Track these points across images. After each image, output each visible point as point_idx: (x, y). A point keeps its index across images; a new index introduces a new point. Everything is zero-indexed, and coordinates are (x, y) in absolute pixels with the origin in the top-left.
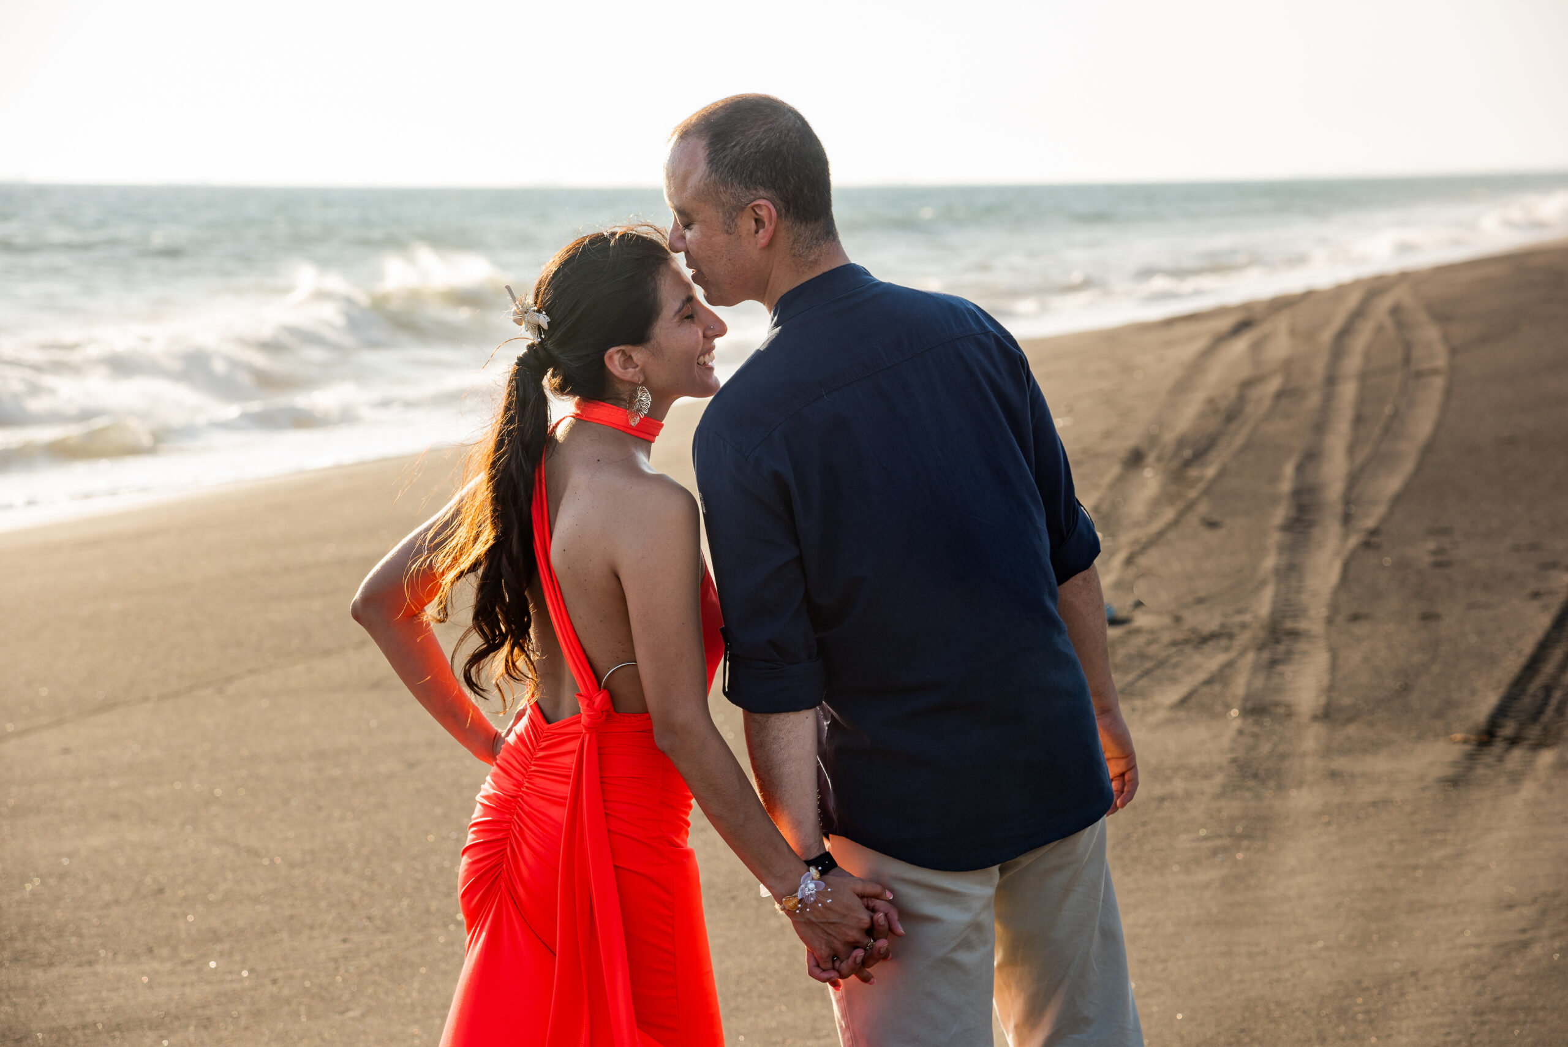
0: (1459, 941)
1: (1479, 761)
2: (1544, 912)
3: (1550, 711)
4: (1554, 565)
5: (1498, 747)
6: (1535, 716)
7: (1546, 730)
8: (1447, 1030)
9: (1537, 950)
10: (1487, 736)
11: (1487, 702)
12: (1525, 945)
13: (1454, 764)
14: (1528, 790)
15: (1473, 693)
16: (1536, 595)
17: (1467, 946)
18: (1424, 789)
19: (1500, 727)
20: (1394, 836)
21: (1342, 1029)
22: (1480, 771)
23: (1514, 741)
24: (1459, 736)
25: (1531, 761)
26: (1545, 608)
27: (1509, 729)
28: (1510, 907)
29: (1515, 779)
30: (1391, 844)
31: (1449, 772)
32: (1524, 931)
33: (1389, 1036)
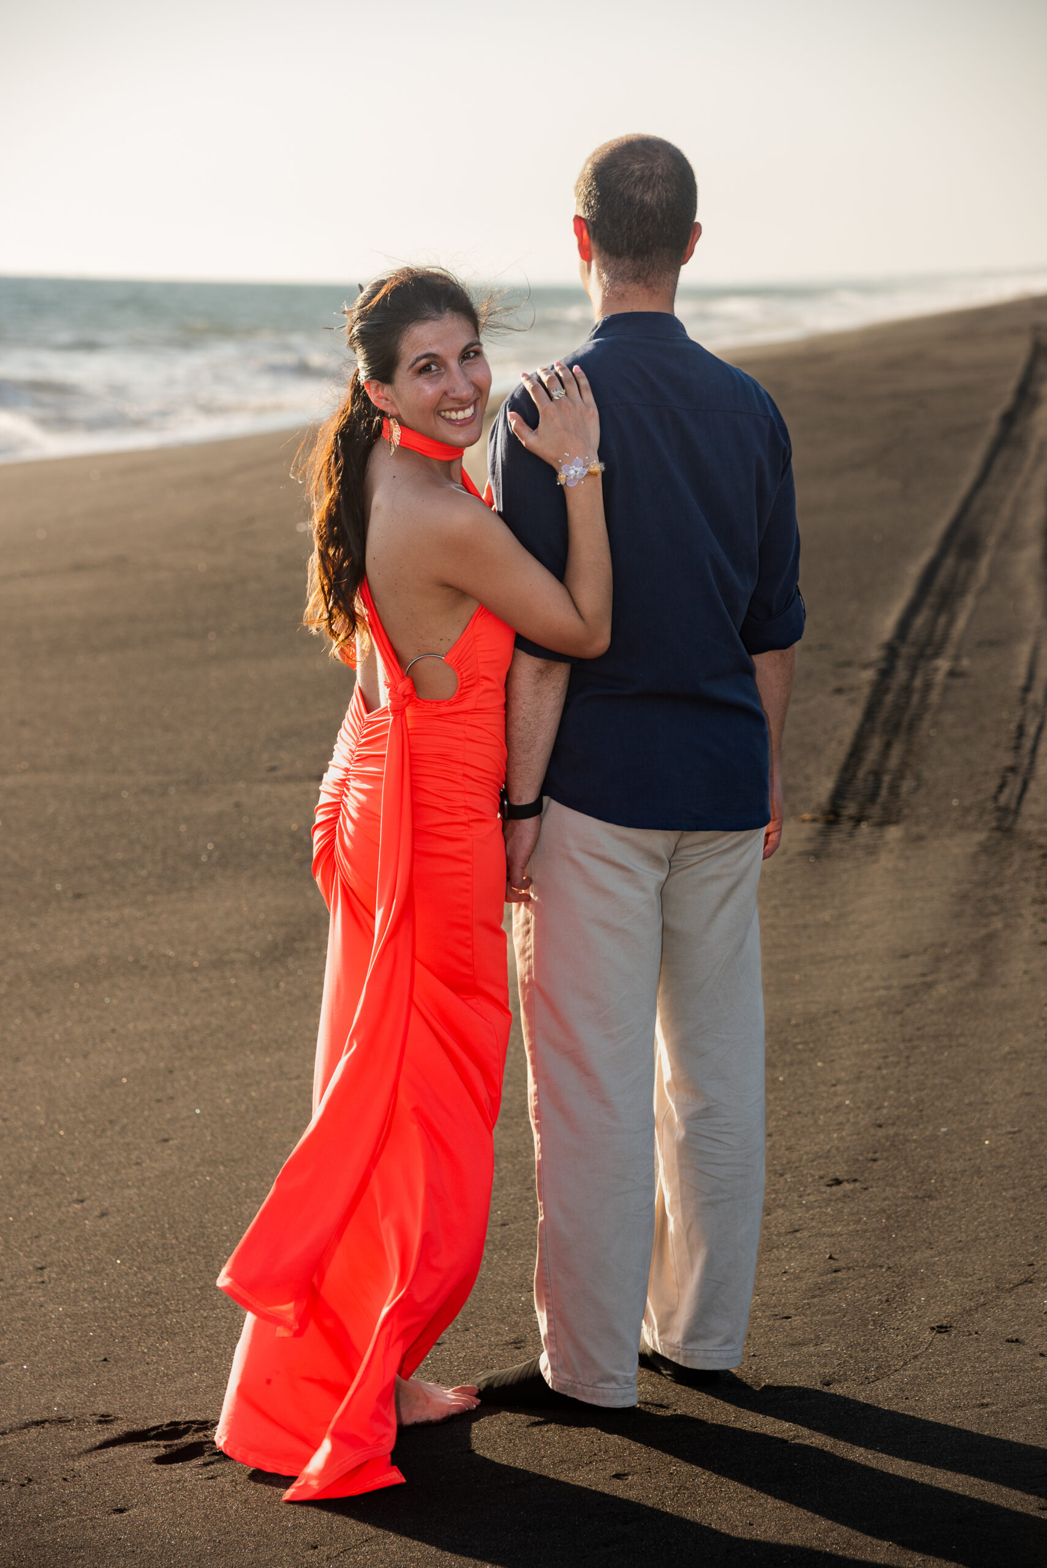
0: (868, 984)
1: (832, 837)
2: (938, 959)
3: (884, 792)
4: (848, 664)
5: (846, 826)
6: (873, 797)
7: (885, 809)
8: (883, 1054)
9: (941, 990)
10: (832, 816)
11: (824, 787)
12: (929, 986)
13: (810, 840)
14: (886, 861)
15: (808, 778)
16: (839, 691)
17: (877, 989)
18: (789, 862)
19: (843, 807)
20: (774, 902)
21: (788, 1058)
22: (836, 845)
23: (858, 820)
24: (807, 816)
25: (880, 836)
26: (852, 702)
27: (851, 809)
28: (906, 956)
29: (872, 851)
30: (775, 907)
31: (809, 847)
32: (924, 975)
33: (833, 1061)
